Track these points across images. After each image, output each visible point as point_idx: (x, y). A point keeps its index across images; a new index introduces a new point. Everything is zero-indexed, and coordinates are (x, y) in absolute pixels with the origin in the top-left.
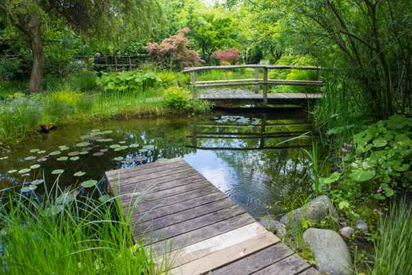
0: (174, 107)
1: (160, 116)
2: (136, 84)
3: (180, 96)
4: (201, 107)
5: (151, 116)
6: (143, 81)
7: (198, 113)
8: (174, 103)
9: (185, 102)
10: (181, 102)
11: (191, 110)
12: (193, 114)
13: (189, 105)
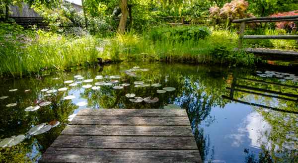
0: (216, 56)
1: (201, 64)
2: (189, 35)
3: (224, 45)
4: (244, 59)
5: (192, 62)
6: (195, 32)
7: (241, 65)
8: (216, 52)
9: (228, 52)
10: (224, 51)
11: (234, 61)
12: (235, 65)
13: (232, 56)
